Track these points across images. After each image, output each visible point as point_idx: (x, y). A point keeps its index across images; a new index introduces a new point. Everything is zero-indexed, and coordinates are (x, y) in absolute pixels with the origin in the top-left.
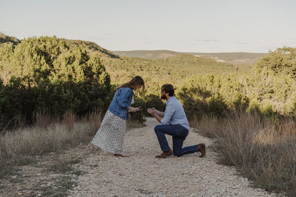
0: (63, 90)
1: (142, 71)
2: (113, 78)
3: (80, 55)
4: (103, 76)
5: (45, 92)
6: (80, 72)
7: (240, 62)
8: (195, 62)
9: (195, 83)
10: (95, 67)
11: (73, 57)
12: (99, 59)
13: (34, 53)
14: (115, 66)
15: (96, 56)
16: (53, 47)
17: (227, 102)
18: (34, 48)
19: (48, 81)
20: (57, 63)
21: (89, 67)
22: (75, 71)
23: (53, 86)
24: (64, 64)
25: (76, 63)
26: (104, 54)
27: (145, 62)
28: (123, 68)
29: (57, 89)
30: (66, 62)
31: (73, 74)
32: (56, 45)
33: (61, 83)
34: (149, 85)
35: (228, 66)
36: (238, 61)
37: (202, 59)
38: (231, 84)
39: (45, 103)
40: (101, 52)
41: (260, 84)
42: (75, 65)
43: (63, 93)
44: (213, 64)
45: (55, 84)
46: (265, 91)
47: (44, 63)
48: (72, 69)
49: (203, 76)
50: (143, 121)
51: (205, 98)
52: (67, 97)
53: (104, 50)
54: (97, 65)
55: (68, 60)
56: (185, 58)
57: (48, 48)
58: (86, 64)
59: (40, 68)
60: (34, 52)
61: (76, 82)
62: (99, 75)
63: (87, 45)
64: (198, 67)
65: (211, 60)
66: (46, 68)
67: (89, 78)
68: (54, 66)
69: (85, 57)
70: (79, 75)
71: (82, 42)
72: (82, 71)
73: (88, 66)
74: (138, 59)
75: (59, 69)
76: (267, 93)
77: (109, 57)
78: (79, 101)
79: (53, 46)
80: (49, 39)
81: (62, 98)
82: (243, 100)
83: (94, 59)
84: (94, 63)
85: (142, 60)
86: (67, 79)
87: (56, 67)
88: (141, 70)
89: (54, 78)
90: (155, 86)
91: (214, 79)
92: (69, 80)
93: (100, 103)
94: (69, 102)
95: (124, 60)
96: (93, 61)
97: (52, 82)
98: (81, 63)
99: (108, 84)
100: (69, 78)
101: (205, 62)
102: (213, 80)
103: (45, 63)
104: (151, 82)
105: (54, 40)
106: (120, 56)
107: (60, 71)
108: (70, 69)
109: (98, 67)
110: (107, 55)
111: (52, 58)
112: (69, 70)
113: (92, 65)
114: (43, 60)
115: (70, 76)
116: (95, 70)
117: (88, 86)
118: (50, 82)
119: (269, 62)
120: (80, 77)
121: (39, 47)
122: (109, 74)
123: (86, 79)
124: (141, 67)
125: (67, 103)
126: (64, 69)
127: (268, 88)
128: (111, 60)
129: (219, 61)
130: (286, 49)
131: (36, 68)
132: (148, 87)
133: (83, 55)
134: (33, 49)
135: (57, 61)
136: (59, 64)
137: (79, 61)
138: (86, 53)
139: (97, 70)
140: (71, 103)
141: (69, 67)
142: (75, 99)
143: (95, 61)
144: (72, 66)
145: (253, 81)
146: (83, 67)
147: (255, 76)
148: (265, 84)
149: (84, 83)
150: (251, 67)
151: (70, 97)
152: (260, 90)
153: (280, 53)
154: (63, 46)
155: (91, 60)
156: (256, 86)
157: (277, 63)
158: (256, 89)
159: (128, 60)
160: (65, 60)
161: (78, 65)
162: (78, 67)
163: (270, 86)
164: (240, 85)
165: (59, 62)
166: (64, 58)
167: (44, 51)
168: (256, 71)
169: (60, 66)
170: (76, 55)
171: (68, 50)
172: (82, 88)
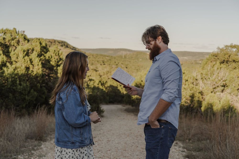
0: (18, 82)
1: (104, 65)
3: (40, 48)
6: (37, 64)
7: (183, 59)
8: (147, 58)
10: (54, 60)
11: (32, 49)
12: (59, 51)
15: (56, 49)
16: (13, 39)
19: (3, 73)
20: (14, 54)
21: (48, 59)
24: (21, 55)
25: (34, 56)
27: (107, 58)
29: (12, 81)
30: (24, 53)
31: (31, 66)
40: (71, 49)
41: (214, 78)
42: (33, 57)
43: (18, 85)
46: (218, 84)
48: (29, 61)
50: (101, 112)
52: (22, 89)
54: (57, 57)
55: (25, 52)
56: (140, 55)
57: (7, 40)
58: (45, 56)
61: (33, 74)
62: (58, 67)
63: (59, 43)
66: (3, 60)
67: (49, 70)
68: (12, 58)
69: (45, 50)
70: (36, 67)
71: (55, 41)
72: (40, 63)
73: (47, 58)
74: (101, 55)
75: (16, 61)
76: (219, 86)
78: (35, 93)
79: (13, 38)
80: (9, 31)
81: (17, 90)
82: (198, 93)
83: (54, 51)
84: (53, 55)
85: (105, 56)
86: (24, 71)
87: (13, 58)
89: (10, 70)
92: (26, 72)
94: (24, 94)
96: (53, 53)
97: (7, 73)
98: (39, 55)
103: (2, 54)
104: (111, 74)
105: (14, 33)
107: (17, 63)
108: (27, 61)
109: (57, 59)
111: (10, 50)
113: (50, 57)
115: (27, 68)
116: (54, 62)
117: (46, 79)
118: (5, 74)
119: (218, 58)
120: (38, 69)
124: (104, 62)
125: (22, 95)
126: (21, 60)
127: (221, 82)
130: (233, 46)
133: (43, 48)
135: (15, 53)
136: (16, 55)
137: (37, 53)
138: (46, 46)
139: (56, 63)
140: (26, 96)
141: (26, 59)
142: (31, 91)
143: (54, 53)
144: (29, 58)
145: (206, 75)
146: (42, 59)
147: (209, 70)
148: (218, 79)
149: (42, 75)
150: (192, 63)
151: (26, 89)
152: (214, 84)
153: (228, 50)
154: (22, 39)
155: (50, 53)
156: (210, 80)
157: (226, 59)
158: (210, 82)
159: (93, 56)
160: (23, 52)
161: (36, 57)
162: (36, 59)
163: (223, 80)
164: (195, 79)
165: (17, 53)
166: (22, 50)
167: (4, 43)
168: (209, 65)
169: (17, 58)
170: (35, 48)
171: (28, 43)
172: (39, 81)
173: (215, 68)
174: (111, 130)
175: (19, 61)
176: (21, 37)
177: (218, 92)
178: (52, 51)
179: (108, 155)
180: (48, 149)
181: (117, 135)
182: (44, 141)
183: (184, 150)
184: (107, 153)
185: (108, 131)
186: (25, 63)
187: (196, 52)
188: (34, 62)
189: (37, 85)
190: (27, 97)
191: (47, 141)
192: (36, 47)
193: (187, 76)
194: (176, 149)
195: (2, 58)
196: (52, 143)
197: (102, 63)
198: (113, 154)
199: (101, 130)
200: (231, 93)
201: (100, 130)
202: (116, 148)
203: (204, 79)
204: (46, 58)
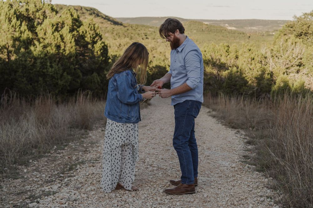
0: (48, 64)
1: (147, 40)
2: (115, 48)
3: (71, 21)
4: (99, 46)
5: (26, 66)
6: (70, 41)
7: (251, 29)
8: (204, 30)
9: (208, 54)
10: (89, 36)
11: (61, 22)
12: (94, 25)
13: (13, 18)
14: (117, 34)
15: (91, 21)
16: (37, 11)
17: (247, 77)
18: (12, 11)
19: (30, 53)
20: (41, 30)
21: (82, 35)
22: (64, 39)
23: (36, 59)
24: (50, 31)
25: (65, 31)
26: (106, 20)
27: (150, 29)
28: (127, 36)
29: (41, 63)
30: (53, 28)
31: (62, 44)
32: (41, 7)
33: (46, 55)
34: (155, 55)
35: (239, 34)
36: (249, 28)
37: (211, 26)
38: (253, 56)
39: (26, 80)
40: (103, 19)
41: (287, 55)
42: (64, 33)
43: (49, 67)
44: (223, 31)
45: (38, 57)
46: (292, 63)
47: (25, 30)
48: (60, 38)
49: (217, 46)
51: (219, 70)
52: (53, 73)
53: (106, 16)
54: (92, 32)
55: (55, 27)
56: (194, 25)
57: (31, 12)
58: (78, 32)
59: (21, 37)
60: (12, 16)
61: (65, 53)
62: (94, 44)
63: (88, 10)
64: (207, 35)
65: (221, 27)
67: (83, 48)
68: (38, 34)
69: (77, 23)
70: (69, 45)
71: (82, 8)
72: (73, 40)
73: (81, 33)
74: (143, 26)
75: (44, 38)
76: (294, 66)
77: (112, 24)
78: (69, 77)
79: (38, 9)
81: (47, 73)
82: (267, 74)
84: (88, 30)
85: (147, 27)
86: (54, 50)
87: (41, 35)
88: (147, 38)
89: (38, 49)
90: (161, 56)
91: (230, 49)
92: (57, 52)
93: (95, 79)
94: (56, 78)
95: (128, 28)
96: (87, 27)
97: (35, 53)
98: (72, 30)
99: (105, 55)
100: (57, 48)
101: (214, 30)
102: (228, 50)
103: (27, 31)
104: (157, 52)
105: (39, 2)
106: (123, 23)
107: (45, 40)
108: (58, 38)
109: (93, 35)
110: (109, 22)
111: (35, 24)
112: (56, 39)
113: (85, 32)
114: (24, 26)
116: (89, 38)
117: (80, 59)
118: (32, 54)
119: (294, 29)
120: (70, 47)
121: (21, 10)
122: (106, 44)
123: (78, 49)
124: (146, 35)
125: (54, 79)
126: (50, 37)
127: (296, 60)
128: (113, 27)
129: (230, 28)
131: (15, 37)
132: (154, 57)
133: (75, 20)
134: (11, 13)
135: (42, 27)
136: (44, 31)
137: (69, 28)
138: (78, 19)
139: (92, 39)
140: (59, 80)
141: (56, 35)
142: (64, 75)
143: (89, 27)
144: (60, 34)
145: (278, 51)
146: (74, 34)
147: (281, 46)
148: (292, 56)
149: (75, 55)
150: (263, 35)
151: (58, 72)
152: (287, 62)
153: (307, 19)
154: (49, 10)
155: (85, 27)
156: (282, 58)
157: (303, 30)
158: (282, 61)
159: (132, 27)
160: (52, 26)
161: (68, 33)
162: (68, 35)
163: (298, 58)
164: (263, 57)
165: (45, 28)
166: (51, 24)
167: (26, 16)
168: (282, 40)
169: (45, 34)
170: (66, 21)
171: (56, 14)
172: (73, 61)
173: (289, 43)
174: (163, 119)
175: (47, 38)
176: (48, 8)
177: (292, 73)
178: (87, 25)
179: (164, 141)
180: (97, 137)
181: (170, 124)
182: (90, 130)
183: (246, 137)
184: (162, 140)
185: (160, 120)
186: (55, 41)
187: (268, 21)
188: (65, 38)
189: (71, 66)
190: (59, 82)
191: (93, 130)
192: (66, 19)
193: (254, 53)
194: (237, 136)
195: (27, 35)
196: (99, 132)
197: (145, 37)
198: (168, 140)
199: (151, 119)
200: (308, 74)
201: (149, 119)
202: (170, 135)
203: (275, 57)
204: (79, 33)
